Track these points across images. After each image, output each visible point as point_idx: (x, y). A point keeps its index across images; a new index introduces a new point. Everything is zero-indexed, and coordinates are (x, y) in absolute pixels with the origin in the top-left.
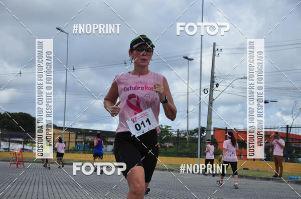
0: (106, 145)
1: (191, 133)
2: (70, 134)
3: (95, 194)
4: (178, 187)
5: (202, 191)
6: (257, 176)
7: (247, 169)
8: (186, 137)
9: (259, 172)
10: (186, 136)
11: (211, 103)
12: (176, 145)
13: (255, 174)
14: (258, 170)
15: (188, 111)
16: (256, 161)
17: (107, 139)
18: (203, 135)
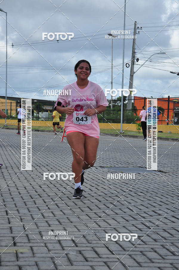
0: (42, 112)
1: (115, 101)
2: (11, 103)
5: (125, 152)
6: (170, 138)
7: (161, 132)
8: (110, 105)
9: (172, 135)
10: (110, 103)
11: (132, 76)
13: (168, 136)
14: (171, 133)
15: (112, 82)
16: (169, 125)
17: (43, 107)
18: (125, 103)
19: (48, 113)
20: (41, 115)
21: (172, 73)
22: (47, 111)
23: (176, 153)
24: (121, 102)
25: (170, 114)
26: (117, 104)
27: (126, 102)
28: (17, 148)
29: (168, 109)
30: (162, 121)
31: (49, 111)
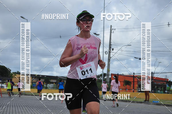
1: (98, 76)
6: (135, 101)
9: (136, 99)
16: (134, 92)
17: (50, 80)
18: (105, 77)
19: (53, 84)
20: (48, 85)
21: (136, 58)
22: (53, 83)
23: (139, 111)
24: (102, 77)
25: (135, 85)
26: (100, 79)
28: (33, 107)
29: (134, 82)
30: (130, 89)
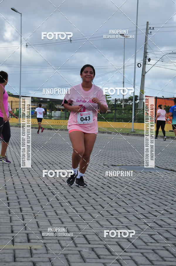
0: (55, 111)
1: (126, 101)
3: (48, 154)
4: (116, 148)
8: (122, 104)
11: (143, 76)
12: (114, 111)
15: (124, 82)
17: (55, 106)
18: (136, 102)
19: (60, 112)
20: (54, 113)
22: (59, 110)
24: (132, 101)
26: (128, 103)
27: (138, 101)
31: (61, 110)
